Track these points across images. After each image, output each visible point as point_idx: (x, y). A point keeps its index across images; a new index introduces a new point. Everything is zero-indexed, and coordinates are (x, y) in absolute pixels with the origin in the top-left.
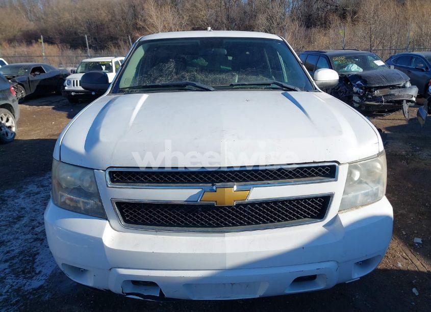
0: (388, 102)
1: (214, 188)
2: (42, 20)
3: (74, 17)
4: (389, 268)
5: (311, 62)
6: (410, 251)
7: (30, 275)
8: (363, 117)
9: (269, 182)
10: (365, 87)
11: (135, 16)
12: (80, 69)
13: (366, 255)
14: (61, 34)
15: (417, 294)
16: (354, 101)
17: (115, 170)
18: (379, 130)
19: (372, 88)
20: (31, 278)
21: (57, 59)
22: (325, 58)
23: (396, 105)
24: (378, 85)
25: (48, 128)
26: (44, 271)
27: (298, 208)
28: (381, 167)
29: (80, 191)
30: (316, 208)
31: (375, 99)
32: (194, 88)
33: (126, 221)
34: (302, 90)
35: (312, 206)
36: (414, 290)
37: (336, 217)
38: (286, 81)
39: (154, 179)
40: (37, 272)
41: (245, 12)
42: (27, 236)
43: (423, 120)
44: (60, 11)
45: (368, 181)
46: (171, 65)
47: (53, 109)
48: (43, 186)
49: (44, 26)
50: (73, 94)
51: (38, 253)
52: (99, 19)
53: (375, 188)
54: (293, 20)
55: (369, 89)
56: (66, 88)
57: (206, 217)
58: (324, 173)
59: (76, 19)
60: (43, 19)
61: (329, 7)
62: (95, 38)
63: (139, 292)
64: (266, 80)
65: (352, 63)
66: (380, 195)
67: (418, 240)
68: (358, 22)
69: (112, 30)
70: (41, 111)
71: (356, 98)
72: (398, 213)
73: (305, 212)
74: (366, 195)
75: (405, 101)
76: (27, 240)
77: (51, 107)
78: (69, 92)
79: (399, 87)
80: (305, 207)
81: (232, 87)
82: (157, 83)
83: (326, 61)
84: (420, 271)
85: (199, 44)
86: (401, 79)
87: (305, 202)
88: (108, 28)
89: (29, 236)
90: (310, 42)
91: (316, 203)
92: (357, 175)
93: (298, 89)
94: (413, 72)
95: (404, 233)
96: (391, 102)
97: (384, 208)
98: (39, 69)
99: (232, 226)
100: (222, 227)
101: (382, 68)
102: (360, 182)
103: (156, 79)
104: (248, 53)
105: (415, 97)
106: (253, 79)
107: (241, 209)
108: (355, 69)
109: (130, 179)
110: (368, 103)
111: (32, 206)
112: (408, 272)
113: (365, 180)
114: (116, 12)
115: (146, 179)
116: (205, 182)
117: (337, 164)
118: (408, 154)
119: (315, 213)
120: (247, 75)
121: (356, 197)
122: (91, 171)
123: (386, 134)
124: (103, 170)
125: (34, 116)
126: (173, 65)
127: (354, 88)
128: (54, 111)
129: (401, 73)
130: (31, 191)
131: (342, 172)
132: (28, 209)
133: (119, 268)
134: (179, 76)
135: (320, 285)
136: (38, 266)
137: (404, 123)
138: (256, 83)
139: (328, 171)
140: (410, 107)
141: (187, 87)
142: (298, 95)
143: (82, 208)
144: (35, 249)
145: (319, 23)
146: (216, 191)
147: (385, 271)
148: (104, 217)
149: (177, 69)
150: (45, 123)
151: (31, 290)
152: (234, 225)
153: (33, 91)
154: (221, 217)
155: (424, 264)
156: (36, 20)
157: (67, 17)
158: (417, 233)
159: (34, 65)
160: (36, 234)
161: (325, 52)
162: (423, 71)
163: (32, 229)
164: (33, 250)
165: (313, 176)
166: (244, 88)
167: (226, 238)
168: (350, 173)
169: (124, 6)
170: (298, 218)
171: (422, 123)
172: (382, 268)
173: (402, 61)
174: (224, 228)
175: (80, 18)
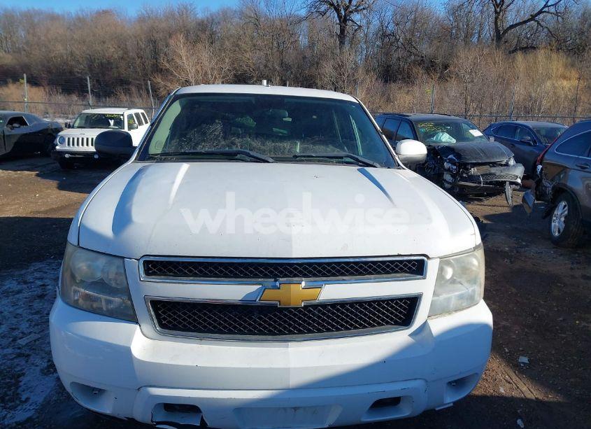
0: (487, 183)
1: (278, 284)
2: (23, 53)
3: (69, 50)
4: (488, 395)
5: (391, 127)
6: (515, 372)
7: (13, 404)
8: (456, 201)
9: (344, 278)
10: (459, 163)
11: (156, 53)
12: (78, 122)
13: (461, 373)
14: (50, 72)
15: (522, 427)
16: (445, 180)
17: (152, 259)
18: (477, 219)
19: (468, 164)
20: (14, 408)
21: (41, 107)
22: (409, 124)
23: (497, 188)
24: (475, 162)
25: (31, 202)
26: (33, 398)
27: (379, 311)
28: (478, 263)
29: (101, 285)
30: (400, 312)
31: (472, 178)
32: (247, 158)
33: (162, 326)
34: (382, 166)
35: (396, 310)
36: (519, 422)
37: (425, 325)
38: (361, 152)
39: (201, 271)
40: (23, 399)
41: (304, 58)
42: (5, 350)
43: (530, 207)
44: (50, 42)
45: (463, 281)
46: (218, 127)
47: (37, 175)
48: (25, 283)
49: (26, 60)
50: (67, 156)
51: (24, 374)
52: (105, 56)
53: (470, 290)
54: (367, 72)
55: (465, 166)
56: (57, 147)
57: (265, 321)
58: (410, 268)
59: (72, 54)
60: (25, 50)
61: (413, 57)
62: (98, 81)
63: (173, 421)
64: (337, 152)
65: (443, 132)
66: (477, 297)
67: (524, 359)
68: (451, 78)
69: (122, 71)
70: (19, 178)
71: (447, 177)
72: (499, 324)
73: (387, 317)
74: (461, 297)
75: (507, 183)
76: (5, 355)
77: (34, 173)
78: (62, 153)
79: (502, 165)
80: (388, 310)
81: (296, 159)
82: (199, 149)
83: (409, 128)
84: (526, 399)
85: (254, 102)
86: (502, 154)
87: (388, 304)
88: (117, 68)
89: (10, 350)
90: (388, 100)
91: (401, 306)
92: (449, 273)
93: (377, 165)
94: (517, 145)
95: (507, 350)
96: (491, 183)
97: (482, 314)
98: (18, 120)
99: (298, 334)
100: (286, 334)
101: (479, 139)
102: (453, 281)
103: (197, 144)
104: (315, 117)
105: (520, 178)
106: (321, 150)
107: (310, 311)
108: (445, 138)
109: (170, 271)
110: (463, 183)
111: (11, 309)
112: (512, 399)
113: (459, 280)
114: (129, 48)
115: (190, 271)
116: (266, 276)
117: (425, 259)
118: (512, 251)
119: (400, 318)
120: (314, 144)
121: (449, 300)
122: (121, 261)
123: (485, 224)
124: (136, 259)
125: (10, 185)
126: (219, 127)
127: (445, 164)
128: (39, 179)
129: (503, 148)
130: (10, 288)
131: (432, 268)
132: (6, 313)
133: (151, 386)
134: (228, 142)
135: (405, 412)
136: (24, 391)
137: (506, 210)
138: (325, 154)
139: (416, 267)
140: (514, 190)
141: (238, 156)
142: (378, 172)
143: (104, 309)
144: (19, 368)
145: (400, 77)
146: (279, 288)
147: (484, 398)
148: (133, 319)
149: (225, 133)
150: (25, 195)
151: (14, 424)
152: (300, 332)
153: (9, 149)
154: (285, 322)
155: (532, 390)
156: (14, 52)
157: (60, 49)
158: (522, 350)
159: (12, 114)
160: (19, 348)
161: (408, 116)
162: (530, 145)
163: (13, 341)
164: (16, 370)
165: (397, 272)
166: (310, 161)
167: (290, 349)
168: (441, 270)
169: (141, 40)
170: (379, 324)
171: (528, 211)
172: (480, 394)
173: (504, 132)
174: (288, 337)
175: (77, 52)
